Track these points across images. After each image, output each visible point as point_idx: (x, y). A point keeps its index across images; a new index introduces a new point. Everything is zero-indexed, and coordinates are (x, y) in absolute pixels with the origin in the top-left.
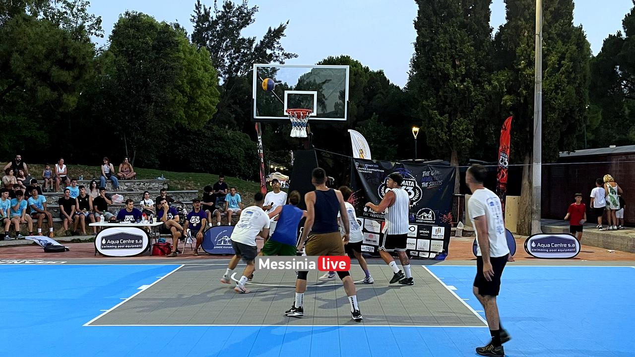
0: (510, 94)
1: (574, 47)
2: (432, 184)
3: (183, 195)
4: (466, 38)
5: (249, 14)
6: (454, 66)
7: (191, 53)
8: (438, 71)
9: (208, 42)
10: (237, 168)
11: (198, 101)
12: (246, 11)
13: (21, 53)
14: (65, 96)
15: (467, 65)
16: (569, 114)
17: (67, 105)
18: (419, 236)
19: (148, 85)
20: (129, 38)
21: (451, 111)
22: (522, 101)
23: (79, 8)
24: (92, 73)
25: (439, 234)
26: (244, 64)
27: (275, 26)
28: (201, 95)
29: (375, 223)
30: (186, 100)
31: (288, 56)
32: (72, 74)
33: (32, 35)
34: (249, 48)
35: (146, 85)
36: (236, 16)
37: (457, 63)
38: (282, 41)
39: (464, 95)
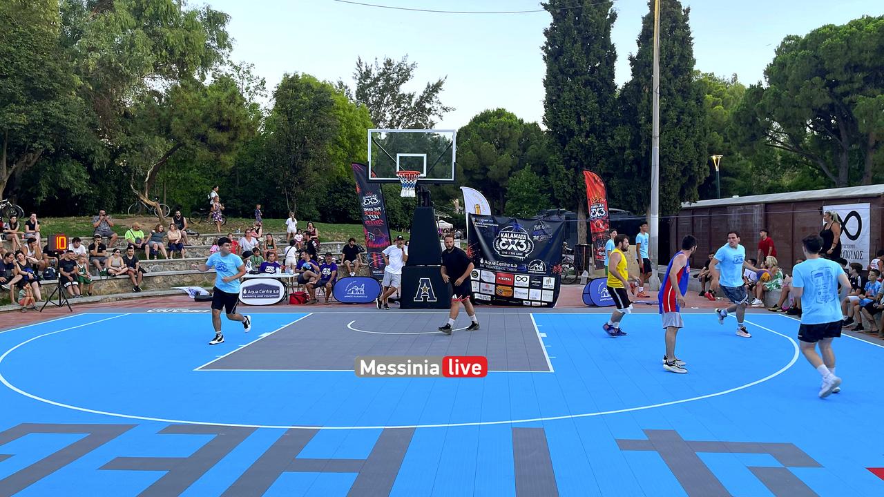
0: (632, 149)
1: (693, 103)
2: (543, 237)
3: (331, 246)
4: (591, 95)
5: (408, 71)
6: (579, 122)
7: (350, 111)
8: (564, 127)
9: (370, 98)
10: (395, 219)
11: (358, 155)
12: (405, 68)
13: (181, 117)
14: (222, 156)
15: (591, 120)
16: (689, 167)
17: (225, 165)
18: (531, 286)
19: (306, 142)
20: (288, 98)
21: (577, 165)
22: (643, 155)
23: (245, 70)
24: (246, 135)
25: (550, 284)
26: (405, 118)
27: (435, 82)
28: (360, 150)
29: (491, 274)
30: (346, 154)
31: (445, 109)
32: (226, 135)
33: (190, 101)
34: (409, 104)
35: (304, 143)
36: (397, 73)
37: (582, 119)
38: (440, 96)
39: (588, 151)
